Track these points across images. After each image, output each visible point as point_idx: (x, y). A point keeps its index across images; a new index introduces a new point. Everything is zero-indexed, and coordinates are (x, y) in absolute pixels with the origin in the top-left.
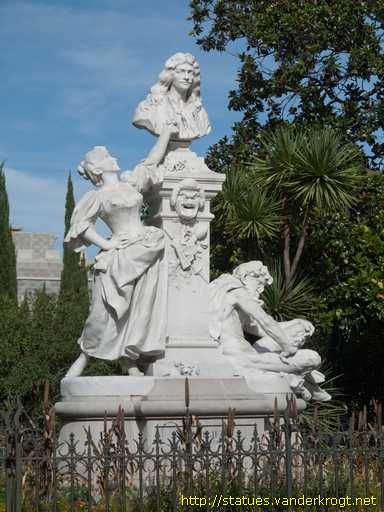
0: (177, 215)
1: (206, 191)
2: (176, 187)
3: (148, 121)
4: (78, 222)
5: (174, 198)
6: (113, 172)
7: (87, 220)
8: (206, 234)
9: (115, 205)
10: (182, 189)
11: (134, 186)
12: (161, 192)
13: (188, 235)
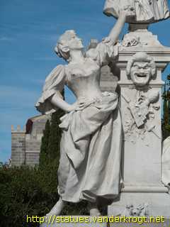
0: (132, 83)
1: (156, 62)
2: (130, 59)
3: (113, 9)
4: (46, 90)
5: (128, 69)
6: (78, 49)
7: (53, 88)
8: (158, 98)
9: (74, 75)
10: (135, 61)
11: (95, 60)
12: (118, 64)
13: (141, 99)
